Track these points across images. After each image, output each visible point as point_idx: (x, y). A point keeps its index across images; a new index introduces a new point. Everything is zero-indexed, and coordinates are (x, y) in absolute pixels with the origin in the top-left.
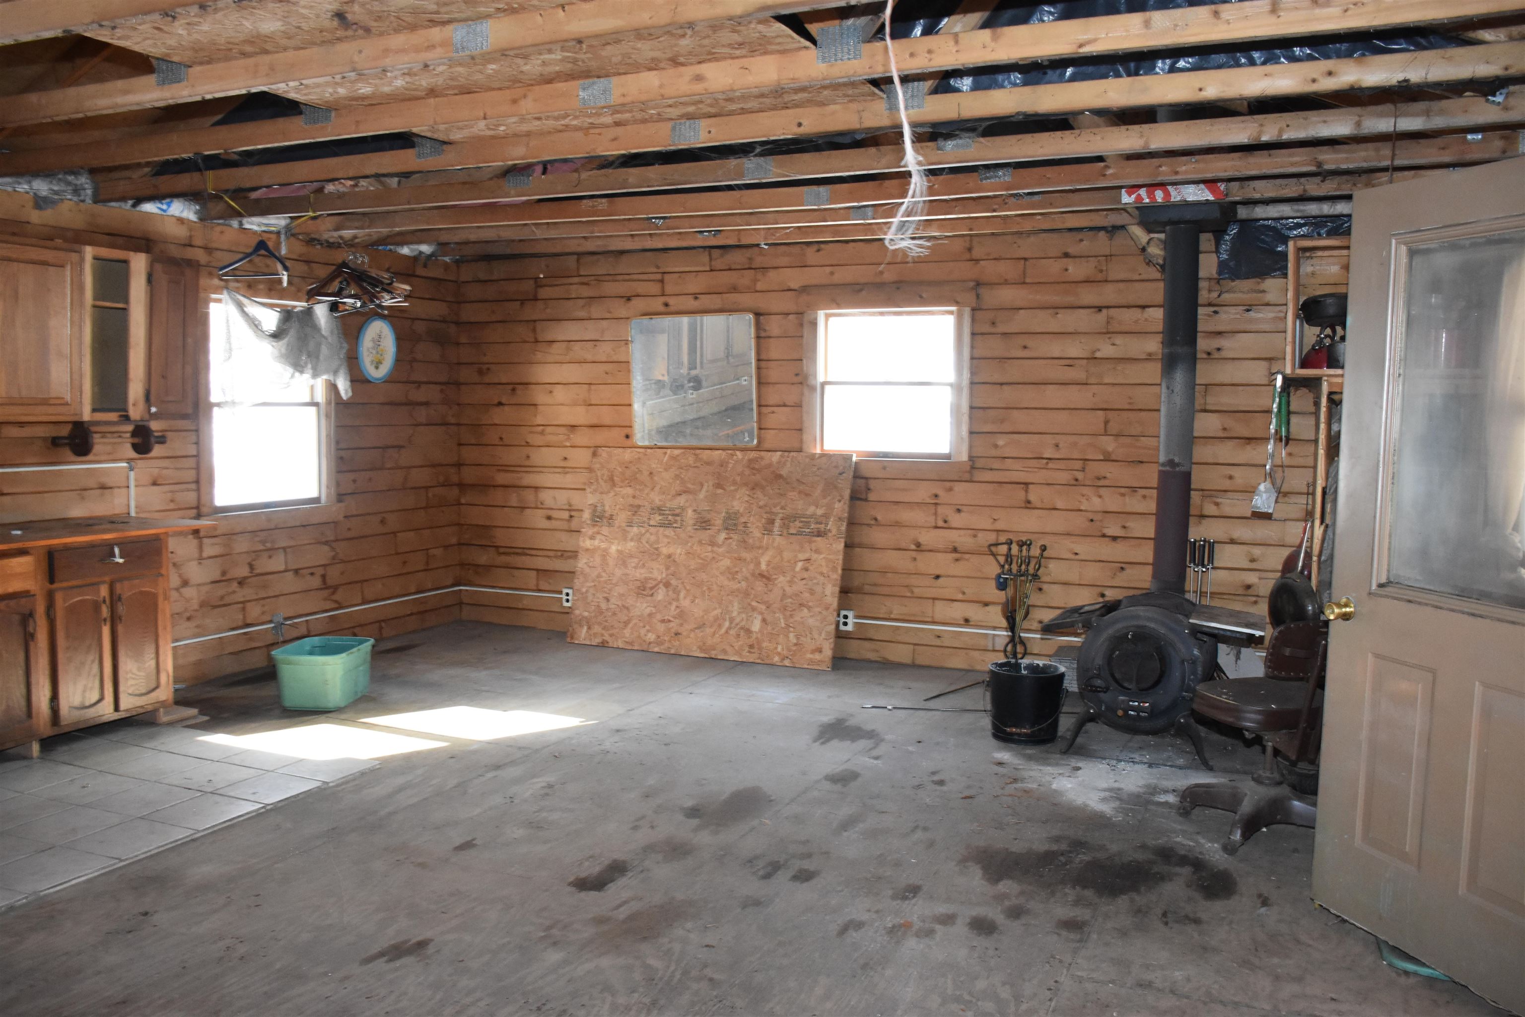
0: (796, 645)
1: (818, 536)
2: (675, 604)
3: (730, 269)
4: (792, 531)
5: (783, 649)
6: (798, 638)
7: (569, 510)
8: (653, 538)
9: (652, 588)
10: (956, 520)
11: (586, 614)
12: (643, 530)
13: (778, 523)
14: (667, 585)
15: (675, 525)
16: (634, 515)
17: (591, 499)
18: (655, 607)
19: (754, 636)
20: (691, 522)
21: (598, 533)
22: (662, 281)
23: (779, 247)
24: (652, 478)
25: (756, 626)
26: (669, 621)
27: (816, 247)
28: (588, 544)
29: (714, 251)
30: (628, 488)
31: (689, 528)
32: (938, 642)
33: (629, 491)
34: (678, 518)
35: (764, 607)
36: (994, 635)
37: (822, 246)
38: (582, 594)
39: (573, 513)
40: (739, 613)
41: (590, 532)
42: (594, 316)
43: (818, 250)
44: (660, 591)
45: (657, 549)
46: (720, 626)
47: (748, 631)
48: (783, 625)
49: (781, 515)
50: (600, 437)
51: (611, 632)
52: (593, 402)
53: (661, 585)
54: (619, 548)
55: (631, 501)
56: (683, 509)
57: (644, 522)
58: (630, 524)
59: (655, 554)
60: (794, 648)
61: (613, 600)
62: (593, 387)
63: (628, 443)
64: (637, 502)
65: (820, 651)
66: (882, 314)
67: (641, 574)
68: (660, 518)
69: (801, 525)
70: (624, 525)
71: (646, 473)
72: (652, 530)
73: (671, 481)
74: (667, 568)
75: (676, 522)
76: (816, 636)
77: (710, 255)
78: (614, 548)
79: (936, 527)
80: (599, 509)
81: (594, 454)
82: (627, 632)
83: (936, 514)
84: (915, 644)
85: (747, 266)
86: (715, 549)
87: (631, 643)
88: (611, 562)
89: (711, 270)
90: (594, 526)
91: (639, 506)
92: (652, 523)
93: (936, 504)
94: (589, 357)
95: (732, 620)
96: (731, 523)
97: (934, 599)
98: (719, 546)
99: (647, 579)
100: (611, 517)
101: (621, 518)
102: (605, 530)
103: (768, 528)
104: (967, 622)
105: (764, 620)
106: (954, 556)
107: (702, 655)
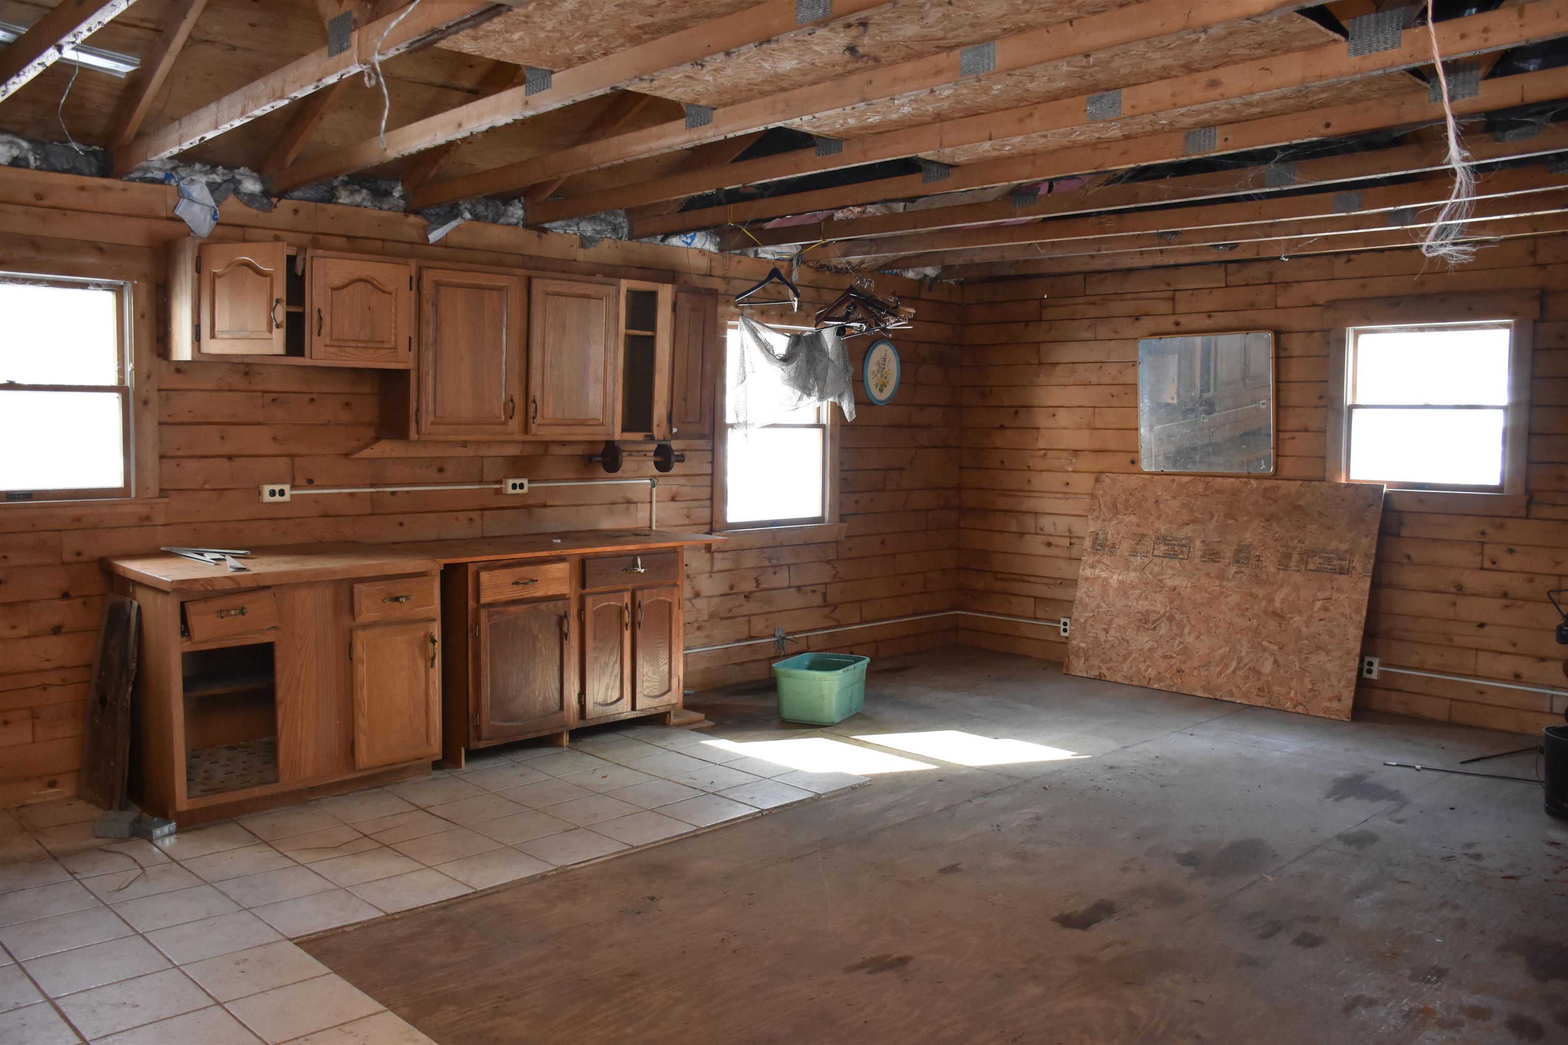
0: (1311, 690)
1: (1340, 574)
2: (1178, 639)
3: (1247, 285)
4: (1311, 567)
5: (1296, 694)
6: (1313, 684)
7: (1070, 537)
8: (1156, 569)
9: (1154, 622)
10: (1507, 562)
11: (1083, 645)
12: (1146, 560)
13: (1295, 557)
14: (1171, 619)
15: (1181, 556)
16: (1137, 544)
17: (1093, 526)
18: (1156, 641)
19: (1264, 678)
20: (1199, 554)
21: (1099, 562)
22: (1173, 299)
23: (1302, 259)
24: (1158, 506)
25: (1267, 667)
26: (1172, 657)
27: (1346, 257)
28: (1088, 572)
29: (1229, 265)
30: (1132, 516)
31: (1197, 560)
32: (1480, 698)
33: (1134, 519)
34: (1185, 549)
35: (1276, 648)
36: (1552, 695)
37: (1352, 256)
38: (1081, 624)
39: (1073, 541)
40: (1248, 653)
41: (1090, 561)
42: (1100, 337)
43: (1348, 261)
44: (1163, 625)
45: (1161, 581)
46: (1226, 666)
47: (1258, 673)
48: (1298, 668)
49: (1298, 550)
50: (1104, 462)
51: (1109, 665)
52: (1096, 427)
53: (1164, 619)
54: (1120, 578)
55: (1135, 529)
56: (1190, 539)
57: (1148, 552)
58: (1134, 553)
59: (1160, 586)
60: (1310, 694)
61: (1112, 632)
62: (1097, 410)
63: (1133, 469)
64: (1141, 531)
65: (1339, 699)
66: (1421, 329)
67: (1143, 605)
68: (1166, 548)
69: (1322, 560)
70: (1127, 554)
71: (1152, 501)
72: (1157, 560)
73: (1178, 509)
74: (1172, 602)
75: (1182, 553)
76: (1334, 682)
77: (1226, 269)
78: (1115, 579)
79: (1482, 569)
80: (1101, 537)
81: (1097, 480)
82: (1126, 666)
83: (1482, 553)
84: (1452, 699)
85: (1266, 281)
86: (1224, 583)
87: (1131, 679)
88: (1111, 592)
89: (1227, 286)
90: (1095, 554)
91: (1144, 535)
92: (1156, 553)
93: (1483, 543)
94: (1094, 379)
95: (1240, 660)
96: (1242, 555)
97: (1477, 650)
98: (1228, 580)
99: (1148, 612)
100: (1113, 546)
101: (1124, 548)
102: (1107, 560)
103: (1284, 562)
104: (1517, 678)
105: (1276, 662)
106: (1504, 602)
107: (1206, 695)
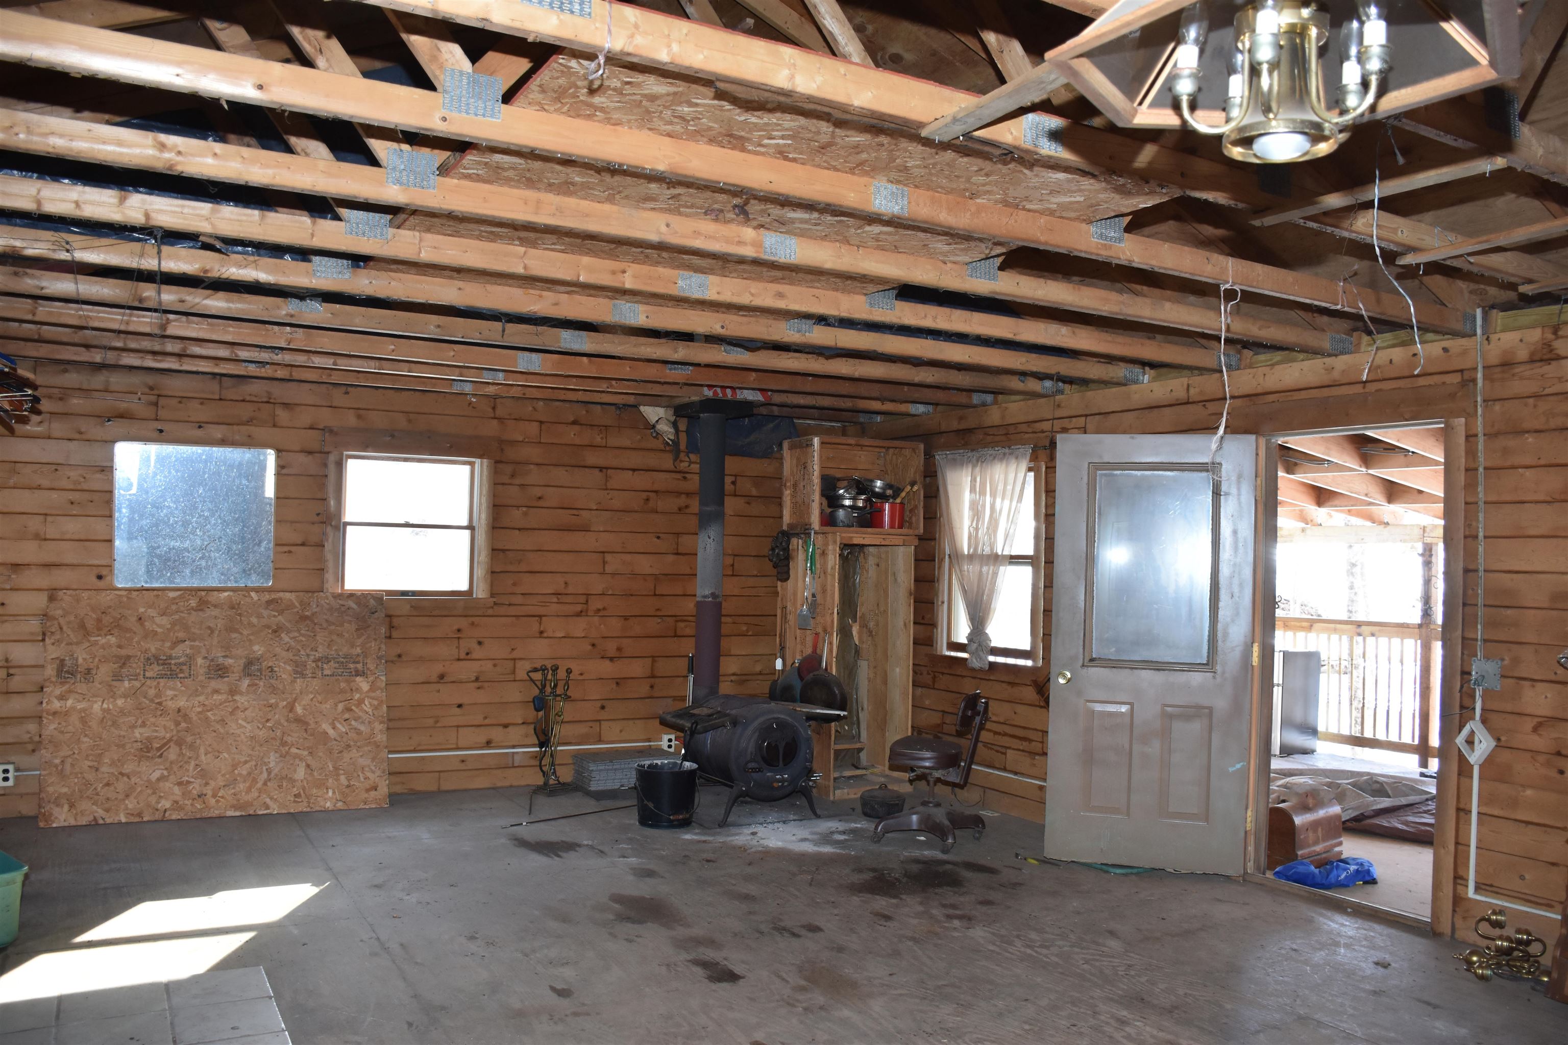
0: (348, 786)
1: (357, 675)
2: (193, 763)
3: (243, 401)
4: (326, 672)
5: (334, 793)
6: (349, 780)
7: (8, 668)
8: (152, 692)
9: (158, 749)
10: (478, 653)
11: (65, 790)
12: (137, 684)
13: (311, 665)
14: (180, 743)
15: (182, 675)
16: (121, 667)
17: (54, 652)
18: (166, 769)
19: (299, 784)
20: (202, 671)
21: (70, 691)
22: (156, 404)
23: (303, 384)
24: (142, 625)
25: (300, 773)
26: (189, 782)
27: (343, 389)
28: (57, 705)
29: (224, 379)
30: (109, 637)
31: (201, 678)
32: (462, 766)
33: (113, 640)
34: (184, 667)
35: (306, 753)
36: (513, 753)
37: (350, 389)
38: (56, 766)
39: (12, 671)
40: (277, 763)
41: (58, 692)
42: (56, 434)
43: (347, 393)
44: (171, 750)
45: (160, 704)
46: (255, 781)
47: (292, 781)
48: (331, 769)
49: (312, 657)
50: (60, 578)
51: (107, 806)
52: (48, 537)
53: (172, 744)
54: (105, 706)
55: (115, 650)
56: (191, 658)
57: (137, 675)
58: (118, 677)
59: (160, 708)
60: (347, 791)
61: (104, 769)
62: (49, 519)
63: (101, 584)
64: (124, 652)
65: (375, 788)
66: (406, 460)
67: (146, 732)
68: (161, 668)
69: (337, 665)
70: (109, 679)
71: (134, 619)
72: (149, 682)
73: (169, 626)
74: (177, 724)
75: (182, 671)
76: (369, 774)
77: (220, 383)
78: (97, 707)
79: (459, 660)
80: (68, 663)
81: (52, 599)
82: (131, 804)
83: (458, 647)
84: (440, 772)
85: (265, 400)
86: (237, 698)
87: (140, 815)
88: (94, 724)
89: (221, 399)
90: (62, 683)
91: (129, 657)
92: (148, 674)
93: (459, 638)
94: (45, 483)
95: (269, 771)
96: (250, 666)
97: (458, 726)
98: (241, 694)
99: (149, 739)
100: (89, 671)
101: (104, 672)
102: (82, 687)
103: (299, 671)
104: (488, 744)
105: (308, 766)
106: (477, 684)
107: (238, 814)
